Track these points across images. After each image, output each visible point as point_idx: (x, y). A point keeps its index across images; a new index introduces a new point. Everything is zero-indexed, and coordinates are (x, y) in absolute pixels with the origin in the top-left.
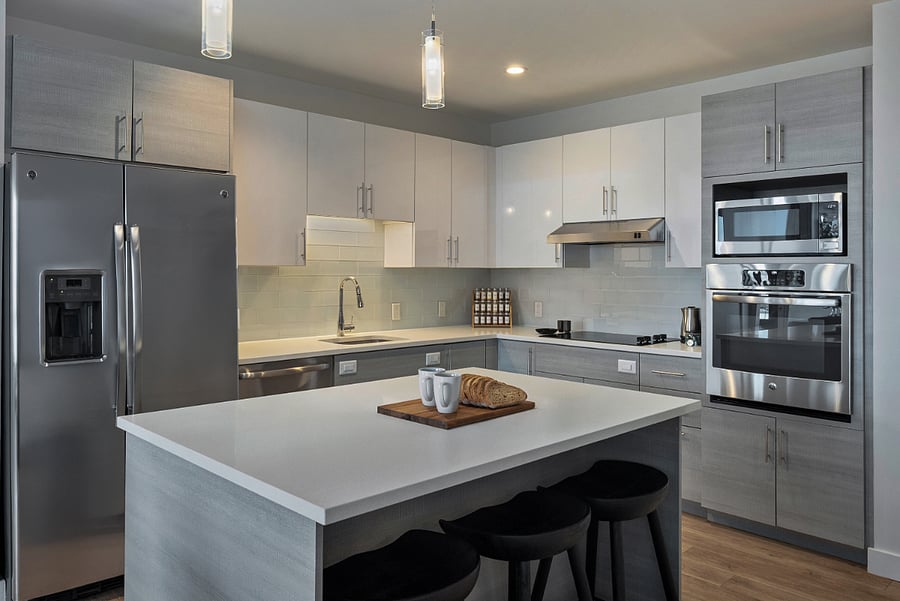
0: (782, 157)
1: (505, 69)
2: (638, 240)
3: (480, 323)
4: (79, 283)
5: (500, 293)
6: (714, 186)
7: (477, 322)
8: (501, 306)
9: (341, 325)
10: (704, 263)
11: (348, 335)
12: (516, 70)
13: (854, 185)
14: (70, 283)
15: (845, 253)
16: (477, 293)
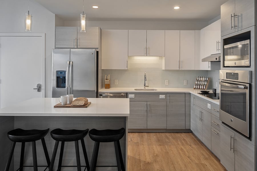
1: (174, 8)
3: (196, 88)
4: (62, 73)
5: (205, 78)
6: (223, 40)
7: (195, 87)
9: (145, 85)
11: (147, 88)
12: (177, 8)
14: (60, 73)
15: (250, 66)
16: (198, 78)
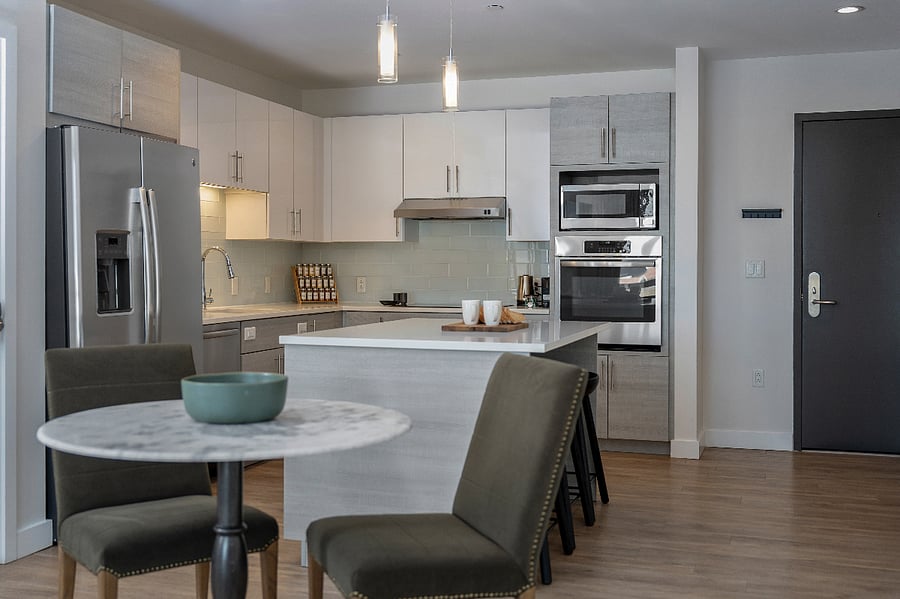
0: (614, 154)
2: (487, 215)
3: (307, 300)
5: (322, 268)
6: (561, 173)
7: (304, 298)
8: (326, 281)
10: (553, 237)
13: (663, 177)
14: (111, 241)
15: (657, 228)
16: (300, 269)
